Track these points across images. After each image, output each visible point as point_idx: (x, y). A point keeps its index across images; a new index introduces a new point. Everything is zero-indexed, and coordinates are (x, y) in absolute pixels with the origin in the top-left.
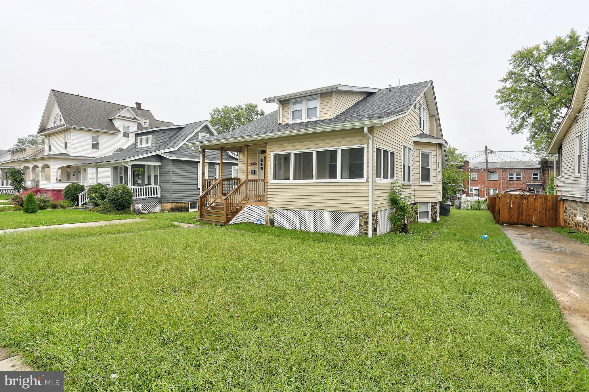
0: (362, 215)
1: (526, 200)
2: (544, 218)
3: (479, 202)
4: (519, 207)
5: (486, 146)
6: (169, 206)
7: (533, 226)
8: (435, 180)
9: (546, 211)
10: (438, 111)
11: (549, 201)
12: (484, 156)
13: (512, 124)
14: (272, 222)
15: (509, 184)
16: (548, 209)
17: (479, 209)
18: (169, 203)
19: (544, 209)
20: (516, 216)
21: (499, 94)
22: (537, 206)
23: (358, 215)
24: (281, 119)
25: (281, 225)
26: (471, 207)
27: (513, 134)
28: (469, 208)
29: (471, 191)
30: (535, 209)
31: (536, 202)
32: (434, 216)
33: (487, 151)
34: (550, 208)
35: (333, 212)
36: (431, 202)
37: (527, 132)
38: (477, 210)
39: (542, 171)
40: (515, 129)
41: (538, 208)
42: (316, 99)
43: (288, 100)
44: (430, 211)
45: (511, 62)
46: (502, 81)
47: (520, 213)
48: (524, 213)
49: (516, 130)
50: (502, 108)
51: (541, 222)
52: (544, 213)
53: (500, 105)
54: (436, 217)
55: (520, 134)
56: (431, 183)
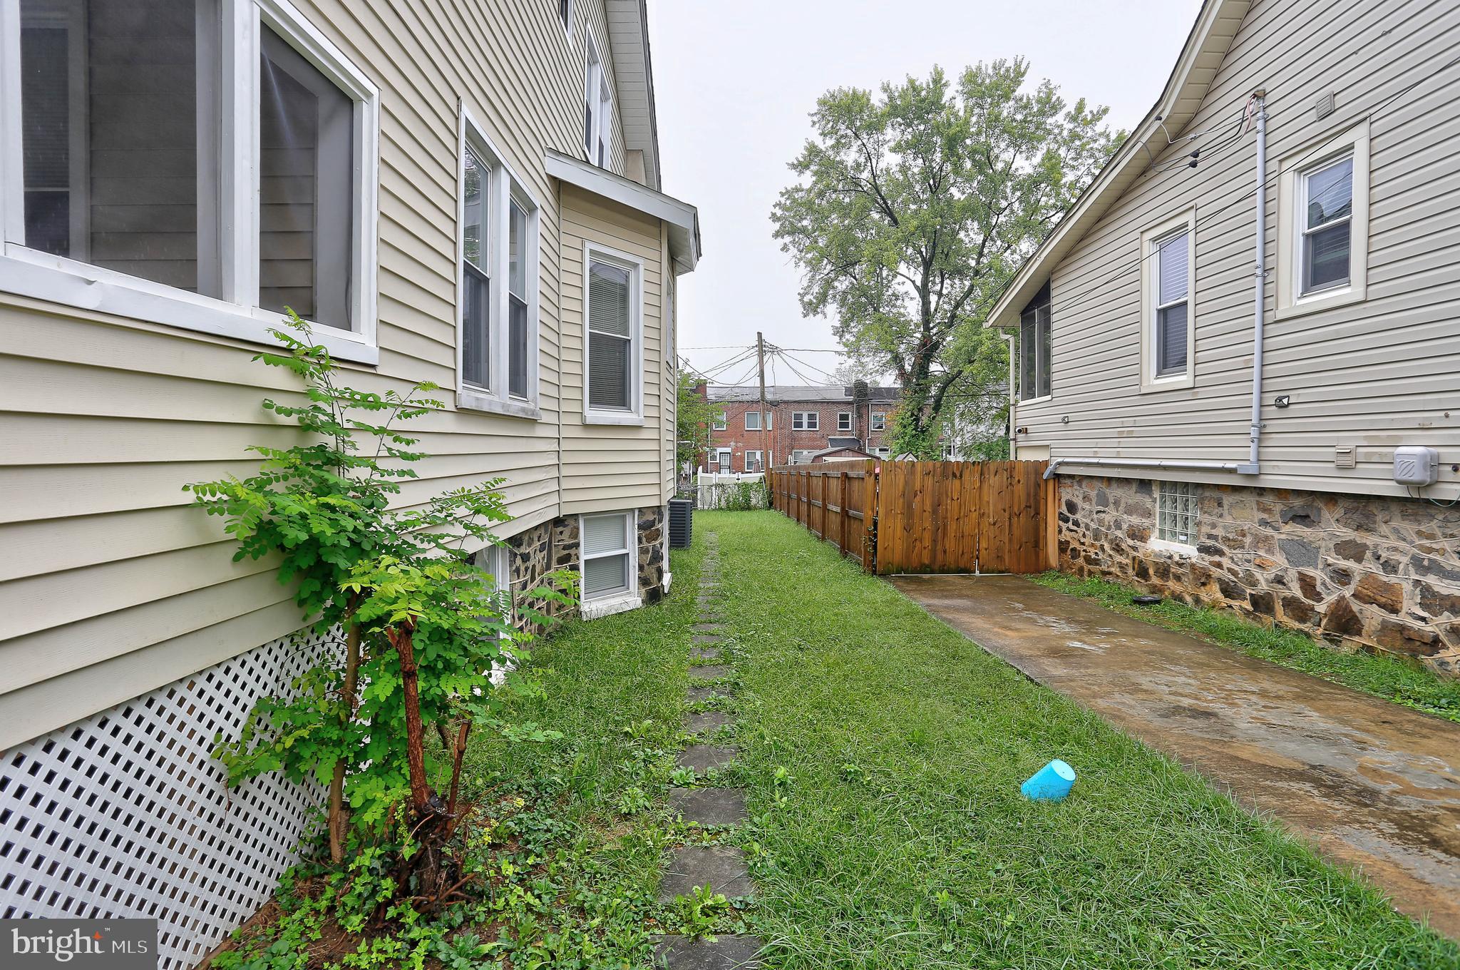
1: (957, 482)
2: (1007, 541)
3: (746, 487)
4: (937, 505)
5: (760, 334)
7: (977, 573)
8: (654, 401)
9: (1010, 519)
10: (655, 134)
11: (1019, 481)
12: (755, 359)
13: (808, 286)
15: (794, 439)
16: (1016, 510)
17: (747, 507)
19: (1005, 511)
20: (927, 543)
21: (779, 212)
22: (988, 502)
26: (728, 501)
27: (805, 316)
28: (723, 504)
29: (714, 458)
30: (983, 514)
31: (985, 486)
32: (651, 572)
33: (762, 348)
34: (1023, 506)
36: (640, 509)
37: (833, 312)
38: (743, 509)
39: (857, 409)
40: (810, 303)
41: (991, 508)
44: (632, 549)
45: (815, 119)
46: (794, 166)
47: (940, 530)
48: (952, 527)
49: (812, 308)
50: (785, 248)
51: (1000, 558)
52: (1007, 524)
53: (780, 242)
54: (660, 573)
55: (820, 316)
56: (637, 412)
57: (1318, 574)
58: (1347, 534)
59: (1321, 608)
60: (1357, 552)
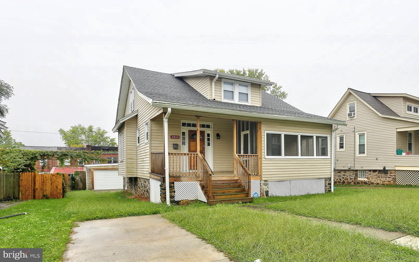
0: (327, 180)
14: (267, 192)
23: (324, 180)
24: (214, 95)
42: (247, 86)
58: (344, 174)
59: (341, 181)
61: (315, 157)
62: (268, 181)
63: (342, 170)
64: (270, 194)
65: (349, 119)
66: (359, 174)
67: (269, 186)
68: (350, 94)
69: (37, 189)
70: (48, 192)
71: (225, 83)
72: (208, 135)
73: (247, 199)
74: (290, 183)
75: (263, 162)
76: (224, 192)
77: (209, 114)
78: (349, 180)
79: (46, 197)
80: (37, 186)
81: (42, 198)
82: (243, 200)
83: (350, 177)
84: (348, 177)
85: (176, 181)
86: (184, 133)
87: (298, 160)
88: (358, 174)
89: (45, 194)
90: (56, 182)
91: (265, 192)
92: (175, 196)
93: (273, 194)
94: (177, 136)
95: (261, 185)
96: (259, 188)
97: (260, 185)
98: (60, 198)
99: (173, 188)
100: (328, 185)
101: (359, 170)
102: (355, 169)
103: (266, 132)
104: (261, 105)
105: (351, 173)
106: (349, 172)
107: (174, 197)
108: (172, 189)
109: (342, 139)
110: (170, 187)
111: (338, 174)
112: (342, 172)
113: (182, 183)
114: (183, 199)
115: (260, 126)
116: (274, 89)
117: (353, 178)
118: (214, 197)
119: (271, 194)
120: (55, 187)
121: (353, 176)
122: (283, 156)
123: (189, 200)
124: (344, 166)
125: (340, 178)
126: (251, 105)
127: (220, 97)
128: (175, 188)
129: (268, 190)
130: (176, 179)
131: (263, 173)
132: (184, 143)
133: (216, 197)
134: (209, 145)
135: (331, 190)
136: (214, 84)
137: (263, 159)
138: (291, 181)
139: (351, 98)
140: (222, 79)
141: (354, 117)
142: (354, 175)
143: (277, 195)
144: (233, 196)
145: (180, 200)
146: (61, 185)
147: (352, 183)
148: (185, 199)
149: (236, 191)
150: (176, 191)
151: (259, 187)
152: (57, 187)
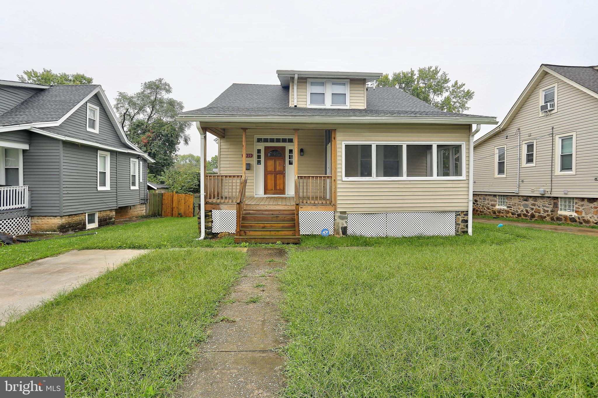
0: (460, 214)
6: (57, 221)
14: (344, 230)
18: (56, 216)
23: (454, 214)
24: (295, 101)
25: (358, 233)
35: (428, 213)
42: (344, 84)
43: (306, 78)
57: (529, 209)
58: (533, 202)
59: (529, 214)
60: (534, 205)
61: (435, 177)
62: (347, 213)
63: (531, 197)
64: (349, 232)
65: (543, 115)
66: (561, 205)
67: (349, 220)
68: (546, 73)
69: (174, 208)
70: (182, 211)
71: (312, 84)
72: (291, 151)
73: (291, 239)
74: (386, 217)
75: (338, 186)
76: (265, 226)
77: (256, 124)
78: (542, 212)
79: (180, 215)
80: (174, 206)
81: (178, 216)
82: (283, 240)
83: (545, 208)
84: (541, 209)
85: (214, 209)
86: (260, 150)
87: (400, 183)
88: (558, 204)
89: (180, 213)
90: (188, 201)
91: (340, 229)
92: (213, 227)
93: (356, 232)
94: (249, 154)
95: (336, 218)
96: (333, 223)
97: (334, 218)
98: (191, 217)
99: (210, 217)
100: (461, 222)
101: (561, 198)
102: (552, 196)
103: (343, 143)
104: (366, 107)
105: (546, 203)
106: (542, 201)
107: (211, 228)
108: (208, 219)
109: (530, 147)
110: (206, 216)
111: (524, 202)
112: (530, 199)
113: (221, 211)
114: (222, 231)
115: (335, 134)
116: (453, 88)
117: (550, 209)
118: (245, 232)
119: (351, 232)
120: (187, 206)
121: (549, 207)
122: (374, 177)
123: (230, 232)
124: (533, 191)
125: (527, 209)
126: (350, 108)
127: (305, 103)
128: (213, 217)
129: (346, 225)
130: (214, 207)
131: (338, 202)
132: (259, 162)
133: (248, 233)
134: (291, 163)
135: (467, 232)
136: (296, 87)
137: (338, 182)
138: (388, 215)
139: (547, 80)
140: (308, 79)
141: (552, 110)
142: (552, 206)
143: (363, 234)
144: (273, 233)
145: (219, 232)
146: (192, 205)
147: (548, 218)
148: (225, 231)
149: (282, 227)
150: (214, 221)
151: (333, 221)
152: (189, 206)
